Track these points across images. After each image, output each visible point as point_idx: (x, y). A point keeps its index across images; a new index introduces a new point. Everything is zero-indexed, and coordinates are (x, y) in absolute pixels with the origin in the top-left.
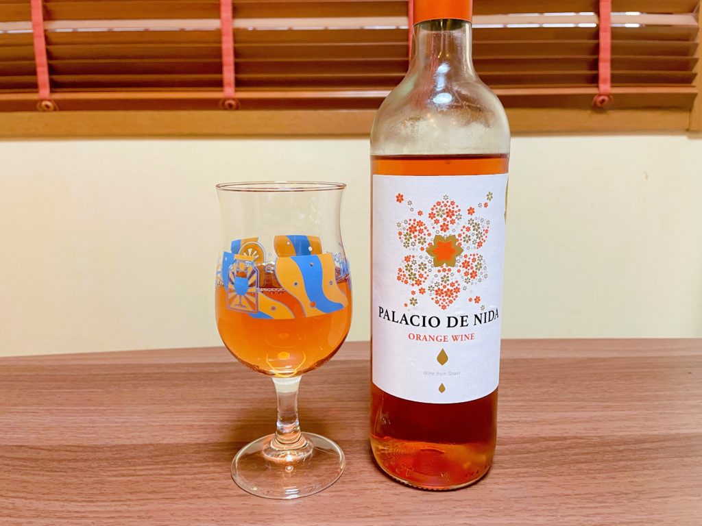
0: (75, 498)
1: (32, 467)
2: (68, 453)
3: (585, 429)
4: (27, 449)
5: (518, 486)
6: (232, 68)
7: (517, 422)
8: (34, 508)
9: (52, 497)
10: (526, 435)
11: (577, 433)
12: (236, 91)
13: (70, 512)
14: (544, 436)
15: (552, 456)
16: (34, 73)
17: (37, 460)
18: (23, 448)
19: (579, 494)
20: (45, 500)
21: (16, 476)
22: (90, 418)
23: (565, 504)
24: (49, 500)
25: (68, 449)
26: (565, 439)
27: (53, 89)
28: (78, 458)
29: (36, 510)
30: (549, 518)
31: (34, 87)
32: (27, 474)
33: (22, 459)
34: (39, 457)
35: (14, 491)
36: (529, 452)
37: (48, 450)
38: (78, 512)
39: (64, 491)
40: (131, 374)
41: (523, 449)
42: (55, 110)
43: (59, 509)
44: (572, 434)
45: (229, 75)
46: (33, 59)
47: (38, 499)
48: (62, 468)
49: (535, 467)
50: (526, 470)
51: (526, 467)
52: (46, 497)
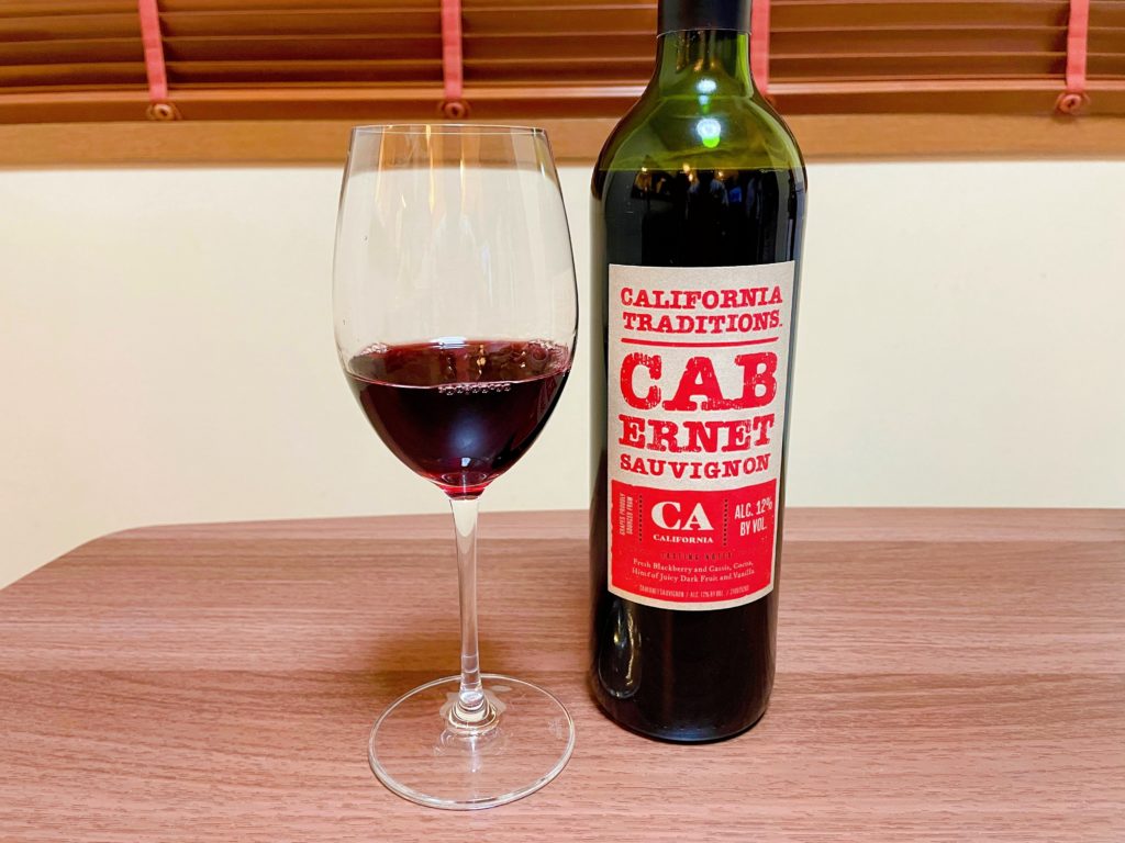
0: (348, 756)
1: (268, 706)
2: (314, 683)
3: (1095, 662)
4: (252, 677)
5: (1011, 753)
6: (458, 48)
7: (987, 649)
8: (292, 772)
9: (313, 754)
10: (1004, 670)
11: (1085, 669)
12: (465, 87)
13: (347, 778)
14: (1034, 672)
15: (1053, 707)
16: (141, 58)
17: (272, 695)
18: (244, 675)
19: (1107, 768)
20: (303, 759)
21: (249, 721)
22: (331, 627)
23: (1090, 782)
24: (310, 759)
25: (313, 677)
26: (1067, 678)
27: (173, 85)
28: (333, 692)
29: (296, 775)
30: (1069, 805)
31: (141, 80)
32: (262, 717)
33: (248, 693)
34: (273, 689)
35: (253, 745)
36: (1017, 700)
37: (284, 678)
38: (359, 778)
39: (327, 744)
40: (369, 556)
41: (1005, 694)
42: (175, 119)
43: (329, 775)
44: (1075, 670)
45: (453, 60)
46: (139, 34)
47: (294, 758)
48: (315, 708)
49: (1031, 724)
50: (1019, 728)
51: (1019, 723)
52: (303, 753)
